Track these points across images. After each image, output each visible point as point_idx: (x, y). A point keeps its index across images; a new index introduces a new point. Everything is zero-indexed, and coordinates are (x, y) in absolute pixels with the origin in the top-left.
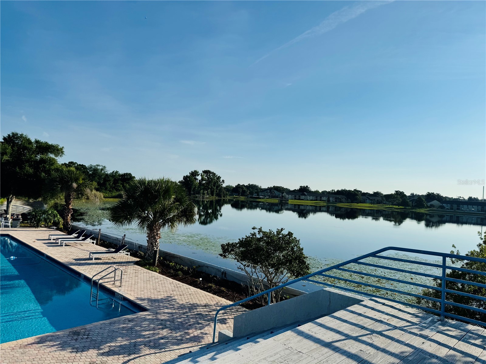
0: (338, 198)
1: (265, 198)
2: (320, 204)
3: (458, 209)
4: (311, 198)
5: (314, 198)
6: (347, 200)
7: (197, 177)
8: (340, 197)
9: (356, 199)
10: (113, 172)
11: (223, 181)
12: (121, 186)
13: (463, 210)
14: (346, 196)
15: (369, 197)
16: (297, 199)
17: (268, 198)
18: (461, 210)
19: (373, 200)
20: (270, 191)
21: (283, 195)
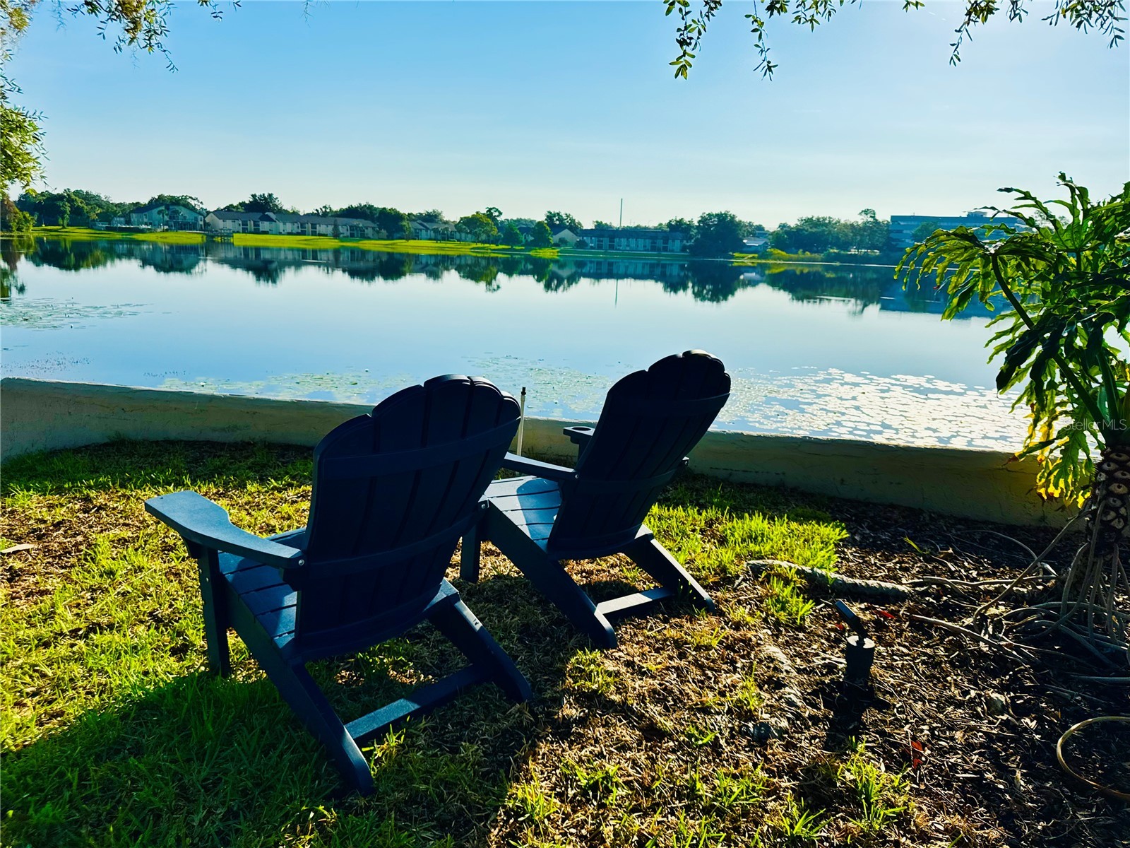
0: (357, 227)
1: (159, 230)
2: (313, 243)
4: (289, 227)
5: (296, 228)
6: (378, 232)
8: (361, 225)
9: (402, 229)
13: (619, 250)
14: (373, 221)
15: (425, 224)
16: (251, 233)
17: (167, 230)
18: (616, 249)
19: (436, 231)
20: (167, 208)
21: (207, 220)
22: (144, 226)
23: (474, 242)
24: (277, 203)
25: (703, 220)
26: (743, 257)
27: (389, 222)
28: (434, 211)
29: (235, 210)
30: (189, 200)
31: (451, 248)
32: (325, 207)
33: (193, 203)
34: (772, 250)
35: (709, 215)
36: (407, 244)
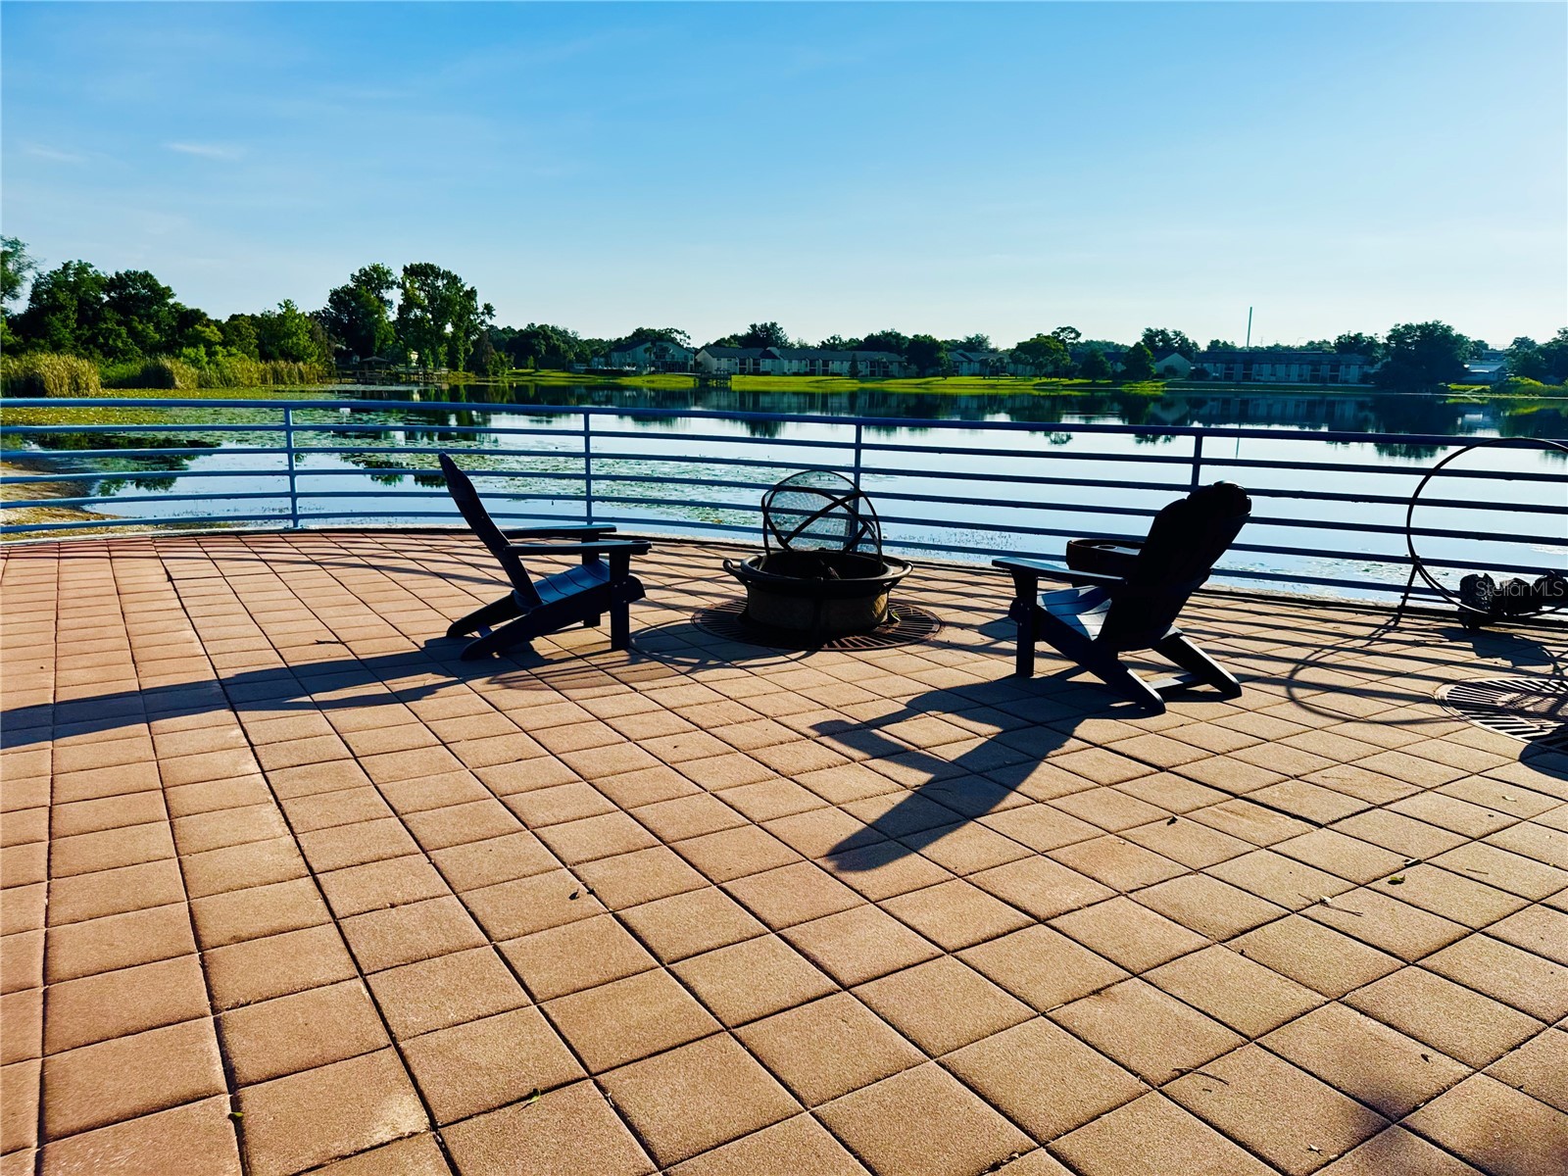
0: (879, 362)
1: (645, 373)
2: (824, 385)
3: (1247, 377)
4: (795, 365)
5: (804, 366)
6: (905, 368)
7: (387, 295)
8: (885, 360)
9: (938, 362)
10: (66, 266)
11: (488, 309)
12: (123, 331)
13: (1259, 381)
14: (899, 352)
15: (967, 354)
16: (749, 374)
17: (653, 373)
18: (1255, 380)
19: (983, 363)
20: (653, 344)
21: (699, 358)
22: (627, 368)
23: (1036, 376)
24: (781, 334)
25: (1397, 335)
26: (1465, 391)
27: (923, 354)
28: (977, 336)
29: (727, 345)
30: (674, 335)
31: (1005, 385)
32: (832, 338)
33: (678, 337)
34: (1519, 378)
35: (1406, 327)
36: (945, 382)
